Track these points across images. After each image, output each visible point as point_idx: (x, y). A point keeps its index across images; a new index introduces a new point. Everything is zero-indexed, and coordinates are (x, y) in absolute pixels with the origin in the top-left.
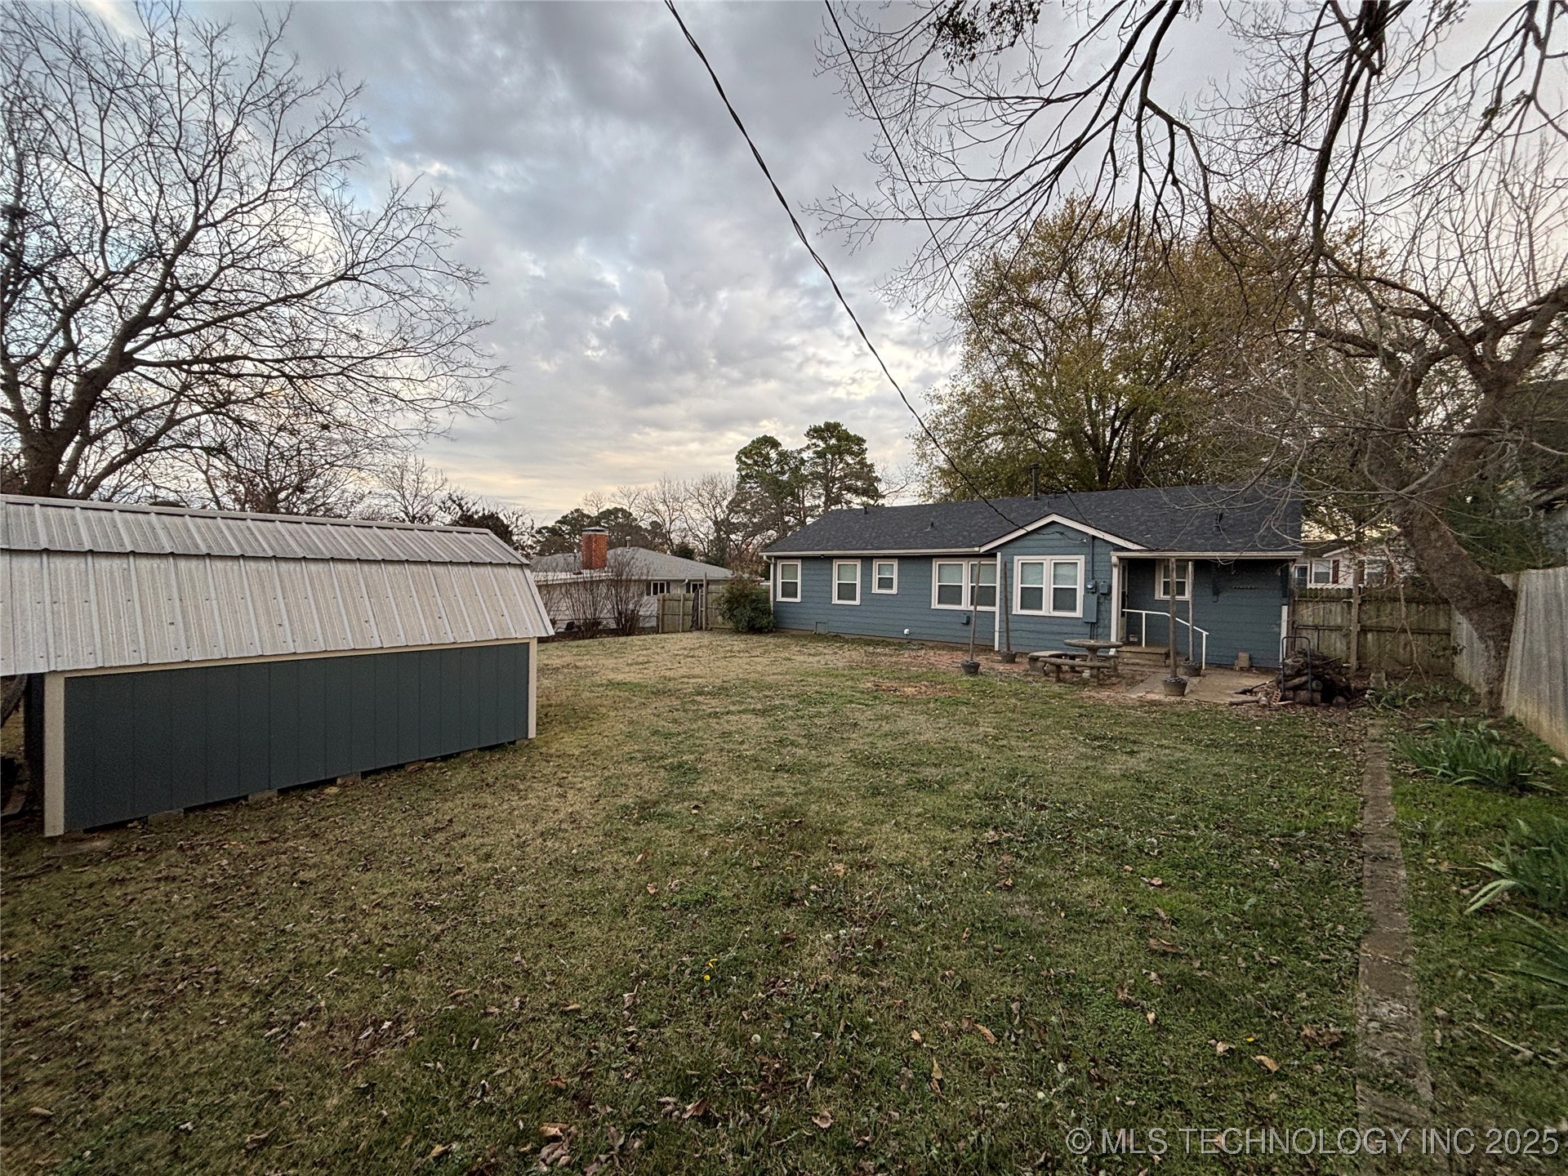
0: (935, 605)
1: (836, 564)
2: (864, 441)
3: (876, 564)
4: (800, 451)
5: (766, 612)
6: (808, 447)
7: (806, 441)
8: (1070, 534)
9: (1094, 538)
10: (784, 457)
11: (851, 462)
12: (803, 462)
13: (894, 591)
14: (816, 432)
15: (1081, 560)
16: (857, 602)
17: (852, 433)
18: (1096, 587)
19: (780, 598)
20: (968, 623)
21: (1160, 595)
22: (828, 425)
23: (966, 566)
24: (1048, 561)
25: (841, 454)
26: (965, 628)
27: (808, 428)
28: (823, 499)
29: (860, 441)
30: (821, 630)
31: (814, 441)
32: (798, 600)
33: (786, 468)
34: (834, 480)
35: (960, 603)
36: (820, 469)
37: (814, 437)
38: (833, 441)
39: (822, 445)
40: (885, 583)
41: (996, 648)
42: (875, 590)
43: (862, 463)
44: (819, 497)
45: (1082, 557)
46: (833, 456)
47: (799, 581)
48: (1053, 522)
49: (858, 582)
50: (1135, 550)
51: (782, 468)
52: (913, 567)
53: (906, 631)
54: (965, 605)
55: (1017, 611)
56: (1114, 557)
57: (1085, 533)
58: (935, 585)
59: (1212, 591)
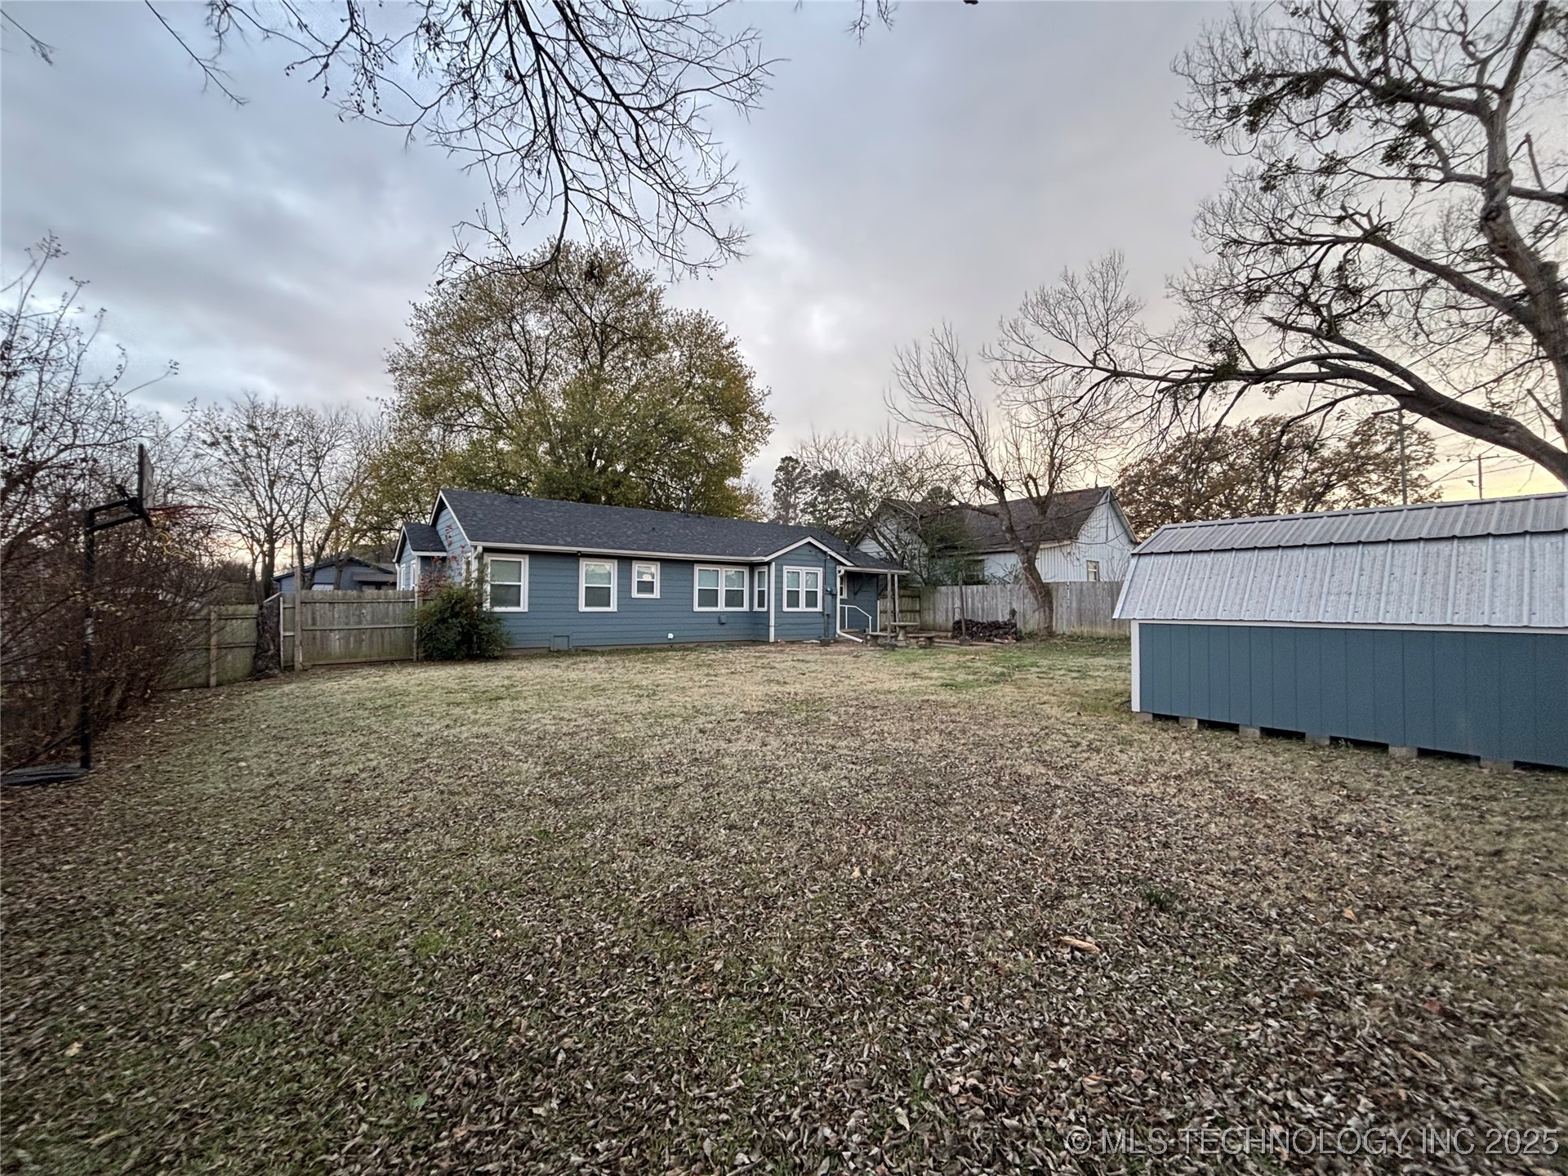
1: (583, 563)
3: (636, 567)
9: (829, 556)
13: (656, 595)
15: (820, 571)
16: (613, 607)
18: (831, 590)
23: (724, 572)
24: (803, 571)
26: (721, 627)
30: (562, 644)
32: (523, 608)
40: (645, 586)
41: (772, 639)
42: (635, 594)
47: (524, 584)
48: (808, 542)
49: (614, 586)
52: (675, 571)
53: (670, 636)
55: (785, 609)
56: (842, 569)
57: (825, 553)
58: (696, 588)
59: (853, 593)
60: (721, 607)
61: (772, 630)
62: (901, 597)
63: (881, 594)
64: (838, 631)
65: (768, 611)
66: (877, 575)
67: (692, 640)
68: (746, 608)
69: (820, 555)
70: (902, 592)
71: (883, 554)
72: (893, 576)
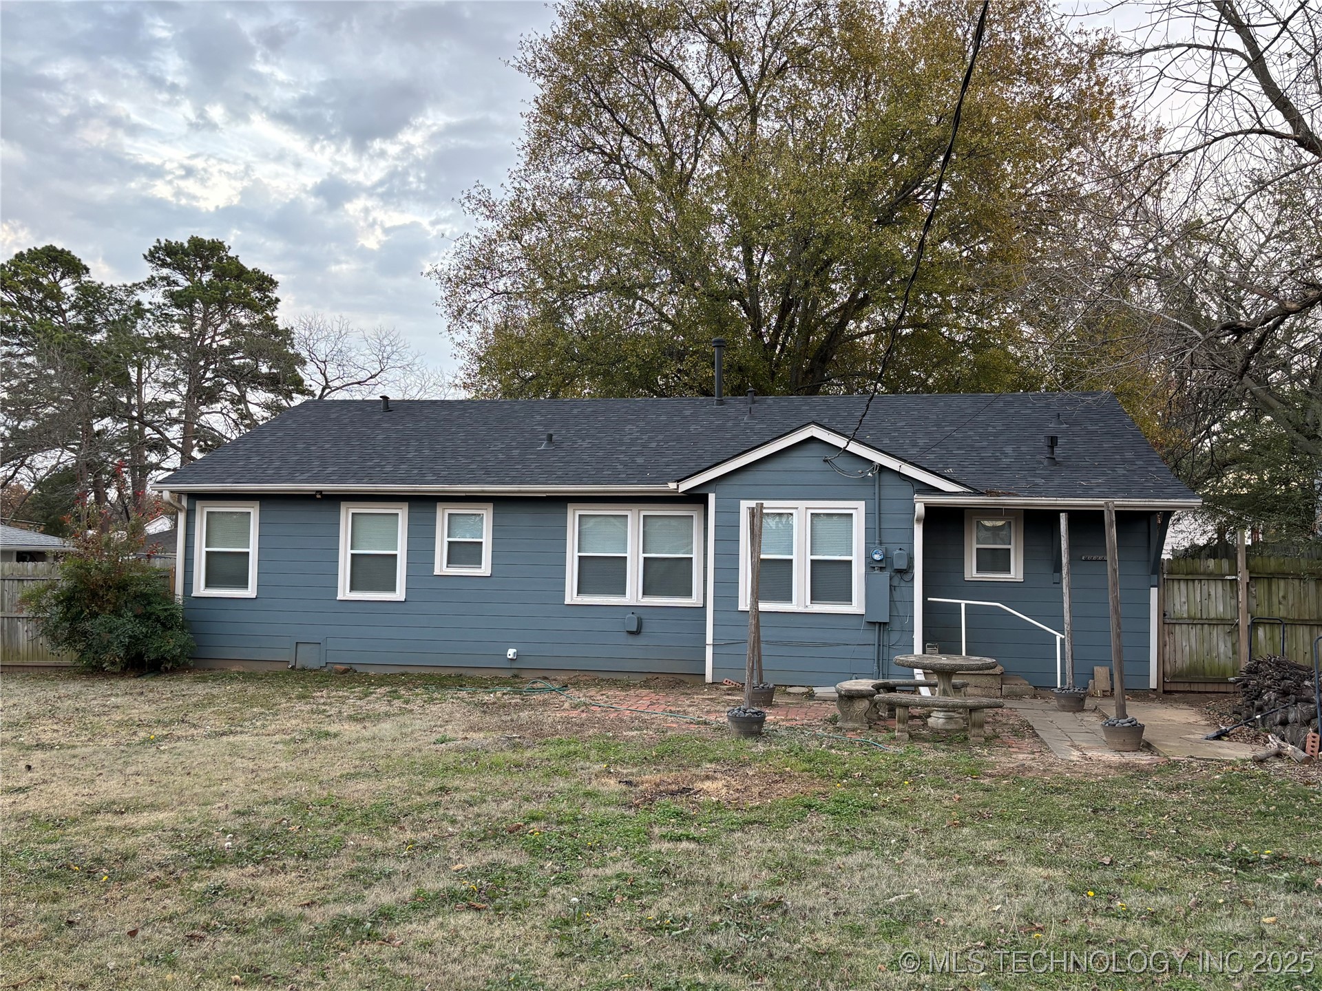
0: (571, 596)
1: (346, 513)
2: (273, 283)
3: (443, 514)
4: (130, 291)
5: (167, 623)
6: (151, 282)
7: (147, 270)
8: (841, 463)
9: (883, 468)
10: (92, 297)
11: (244, 321)
12: (139, 310)
13: (485, 569)
14: (167, 254)
15: (858, 510)
16: (399, 594)
17: (249, 265)
18: (886, 557)
19: (200, 589)
20: (637, 632)
21: (971, 572)
22: (196, 244)
23: (634, 518)
24: (801, 512)
25: (223, 304)
26: (632, 640)
27: (152, 244)
28: (183, 389)
29: (265, 283)
30: (308, 657)
31: (165, 272)
32: (251, 592)
33: (99, 320)
34: (206, 353)
35: (622, 592)
36: (177, 330)
37: (164, 264)
38: (207, 277)
39: (183, 282)
40: (463, 552)
41: (709, 678)
42: (441, 567)
43: (268, 325)
44: (174, 385)
45: (861, 505)
46: (207, 305)
47: (253, 550)
48: (812, 439)
49: (401, 552)
50: (950, 492)
51: (90, 320)
52: (523, 519)
53: (511, 653)
54: (633, 594)
55: (745, 603)
58: (572, 554)
61: (709, 651)
67: (561, 664)
68: (697, 599)
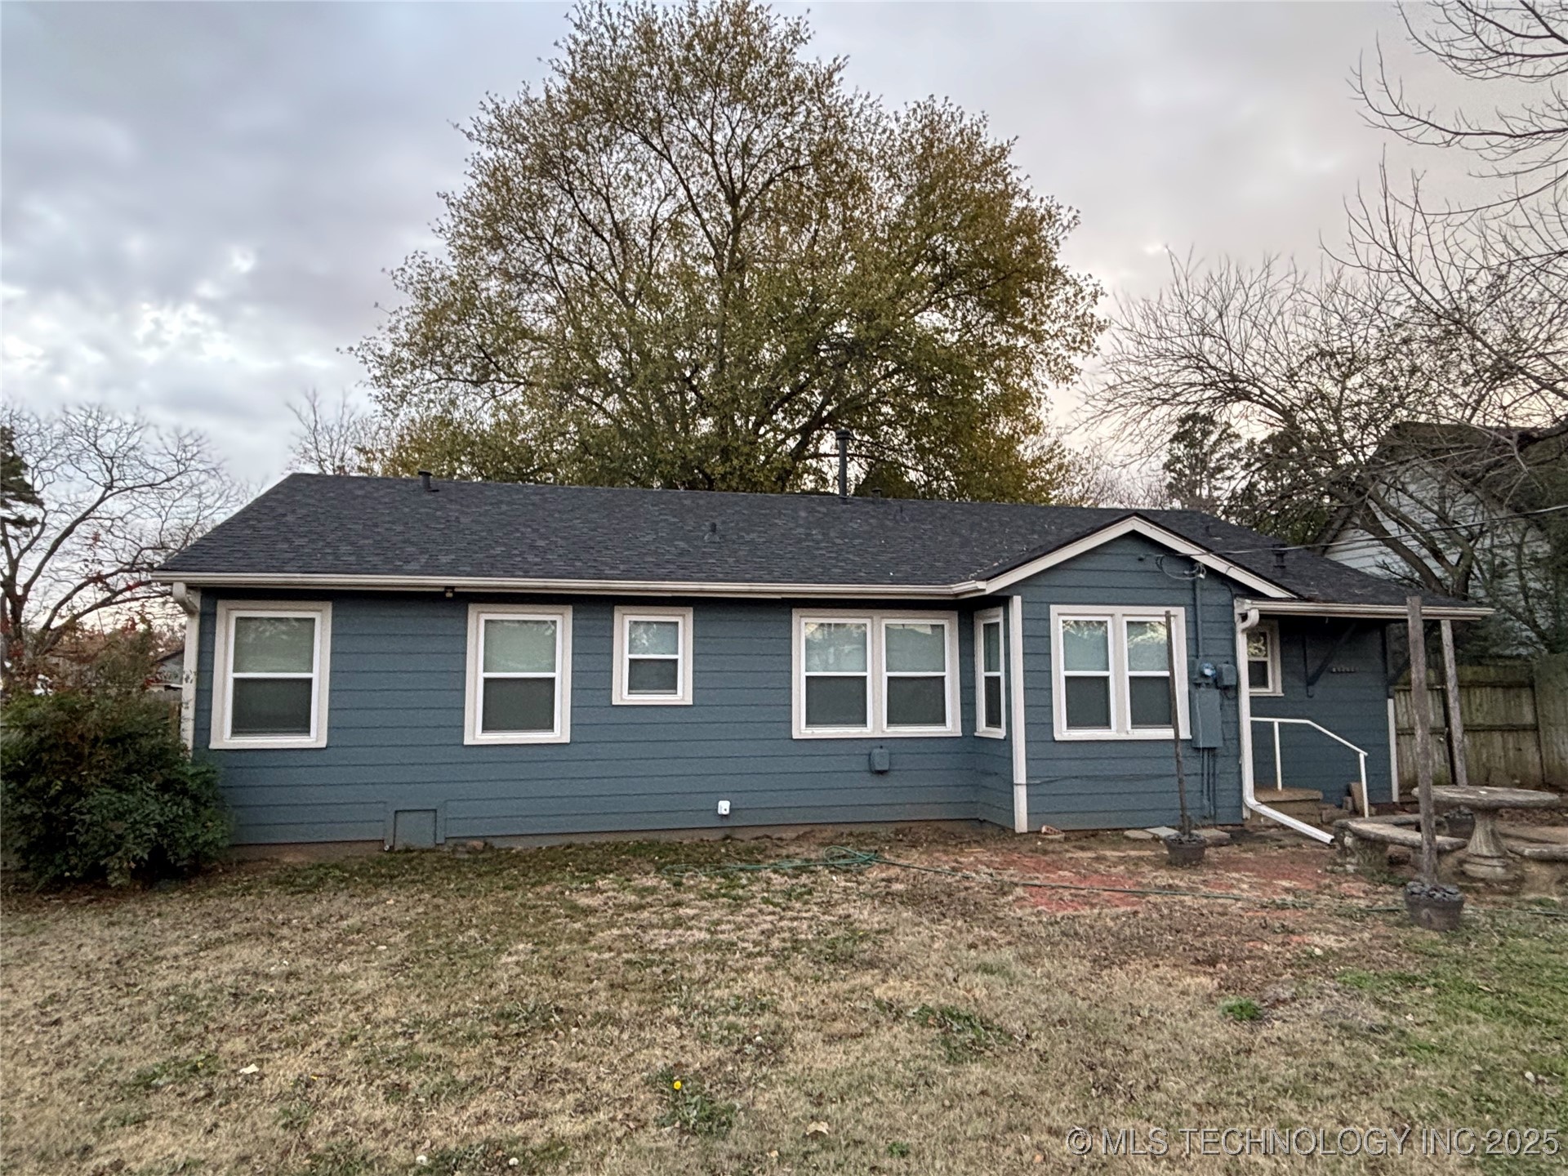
0: (801, 729)
1: (478, 620)
3: (623, 621)
13: (683, 696)
15: (1177, 617)
16: (561, 732)
19: (223, 737)
20: (888, 770)
23: (876, 628)
24: (1117, 618)
26: (881, 782)
30: (416, 833)
32: (316, 739)
35: (862, 721)
40: (653, 674)
41: (1022, 823)
42: (622, 695)
45: (1182, 610)
47: (320, 675)
48: (1131, 534)
49: (562, 674)
50: (1276, 598)
52: (737, 630)
53: (724, 807)
55: (1063, 732)
56: (1253, 611)
57: (1189, 561)
58: (799, 675)
59: (1302, 678)
60: (877, 724)
61: (1021, 796)
62: (1462, 685)
63: (1396, 679)
64: (1250, 799)
65: (1008, 739)
66: (1380, 625)
67: (790, 817)
68: (952, 726)
69: (1172, 569)
70: (1469, 673)
71: (1398, 565)
72: (1432, 627)
